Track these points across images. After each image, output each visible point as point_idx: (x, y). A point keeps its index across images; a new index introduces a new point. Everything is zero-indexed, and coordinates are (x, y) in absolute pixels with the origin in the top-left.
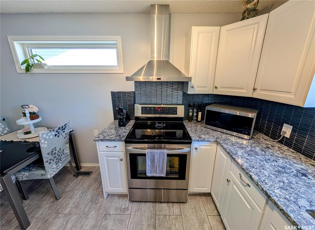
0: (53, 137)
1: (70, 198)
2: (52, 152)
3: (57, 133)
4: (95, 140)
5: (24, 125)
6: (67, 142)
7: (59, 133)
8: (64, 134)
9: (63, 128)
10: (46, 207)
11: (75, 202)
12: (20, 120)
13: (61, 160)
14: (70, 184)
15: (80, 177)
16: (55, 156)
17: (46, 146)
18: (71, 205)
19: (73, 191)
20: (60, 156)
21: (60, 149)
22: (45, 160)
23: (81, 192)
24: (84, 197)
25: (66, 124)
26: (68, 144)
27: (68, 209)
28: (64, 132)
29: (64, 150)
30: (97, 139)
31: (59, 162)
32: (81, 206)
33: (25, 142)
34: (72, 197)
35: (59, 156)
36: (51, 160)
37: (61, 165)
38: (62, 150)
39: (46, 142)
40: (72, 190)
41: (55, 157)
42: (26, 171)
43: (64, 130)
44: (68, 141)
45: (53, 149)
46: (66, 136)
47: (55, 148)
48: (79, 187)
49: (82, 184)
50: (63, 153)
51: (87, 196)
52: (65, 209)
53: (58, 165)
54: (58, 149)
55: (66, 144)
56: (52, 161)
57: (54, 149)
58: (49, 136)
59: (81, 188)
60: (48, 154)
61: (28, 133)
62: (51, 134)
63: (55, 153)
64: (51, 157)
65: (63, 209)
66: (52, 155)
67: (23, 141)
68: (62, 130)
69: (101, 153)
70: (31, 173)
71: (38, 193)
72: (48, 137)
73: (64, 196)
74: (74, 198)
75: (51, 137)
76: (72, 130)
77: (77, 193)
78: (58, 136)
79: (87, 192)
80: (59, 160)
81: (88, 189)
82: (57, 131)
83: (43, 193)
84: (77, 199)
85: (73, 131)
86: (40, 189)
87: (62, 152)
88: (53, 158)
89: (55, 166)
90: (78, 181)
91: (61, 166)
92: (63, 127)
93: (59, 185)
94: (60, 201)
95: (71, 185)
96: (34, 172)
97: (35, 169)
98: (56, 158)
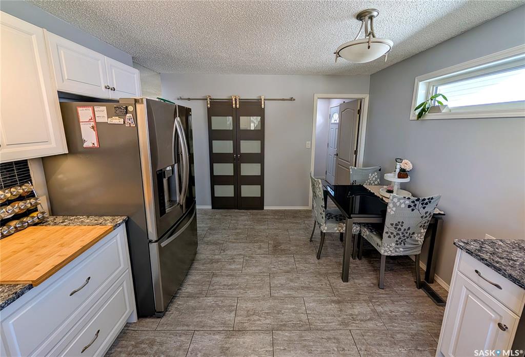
0: (405, 207)
1: (391, 300)
2: (397, 225)
3: (412, 205)
4: (454, 244)
5: (391, 181)
6: (424, 226)
7: (415, 205)
8: (423, 211)
9: (425, 202)
10: (366, 282)
11: (393, 312)
12: (389, 174)
13: (404, 244)
14: (403, 287)
15: (422, 292)
16: (398, 232)
17: (392, 213)
18: (386, 309)
19: (401, 298)
20: (406, 238)
21: (409, 229)
22: (386, 230)
23: (409, 309)
24: (408, 321)
25: (432, 198)
26: (425, 230)
27: (382, 309)
28: (424, 208)
29: (413, 233)
30: (462, 244)
31: (401, 244)
32: (396, 325)
33: (382, 199)
34: (394, 301)
35: (403, 236)
36: (392, 233)
37: (402, 250)
38: (410, 231)
39: (394, 209)
40: (400, 295)
41: (398, 234)
42: (369, 230)
43: (424, 206)
44: (426, 225)
45: (399, 222)
46: (425, 216)
47: (403, 223)
48: (411, 301)
49: (418, 303)
50: (411, 236)
51: (412, 324)
52: (379, 305)
53: (398, 246)
54: (405, 226)
55: (421, 227)
56: (392, 236)
57: (401, 223)
58: (401, 204)
59: (413, 306)
60: (392, 225)
61: (390, 191)
62: (404, 203)
63: (400, 229)
64: (392, 229)
65: (377, 303)
66: (396, 228)
67: (381, 197)
68: (422, 204)
69: (459, 273)
70: (371, 234)
71: (370, 262)
72: (398, 204)
73: (387, 291)
74: (395, 306)
75: (403, 206)
76: (442, 213)
77: (403, 304)
78: (413, 210)
79: (416, 319)
80: (402, 241)
81: (421, 318)
82: (413, 202)
83: (374, 267)
84: (398, 311)
85: (444, 215)
86: (374, 261)
87: (410, 233)
88: (395, 234)
89: (393, 245)
90: (415, 294)
91: (401, 252)
92: (424, 200)
93: (391, 274)
94: (381, 291)
95: (404, 289)
96: (373, 236)
97: (375, 233)
98: (399, 237)
